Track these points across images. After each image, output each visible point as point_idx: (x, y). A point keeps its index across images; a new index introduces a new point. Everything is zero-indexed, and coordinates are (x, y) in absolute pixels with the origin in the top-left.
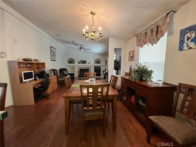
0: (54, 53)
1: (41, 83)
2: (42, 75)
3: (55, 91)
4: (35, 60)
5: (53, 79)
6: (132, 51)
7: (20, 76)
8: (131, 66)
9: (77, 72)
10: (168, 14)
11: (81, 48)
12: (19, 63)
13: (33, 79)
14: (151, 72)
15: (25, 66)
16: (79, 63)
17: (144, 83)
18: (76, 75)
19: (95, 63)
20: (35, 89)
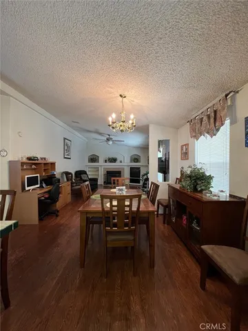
0: (69, 147)
1: (49, 192)
2: (50, 180)
3: (67, 205)
4: (42, 159)
5: (66, 187)
6: (185, 145)
7: (22, 182)
8: (182, 168)
9: (103, 176)
10: (226, 96)
11: (108, 140)
12: (23, 164)
13: (38, 186)
14: (210, 178)
15: (29, 167)
16: (106, 161)
17: (198, 195)
18: (101, 181)
19: (131, 162)
20: (40, 201)
